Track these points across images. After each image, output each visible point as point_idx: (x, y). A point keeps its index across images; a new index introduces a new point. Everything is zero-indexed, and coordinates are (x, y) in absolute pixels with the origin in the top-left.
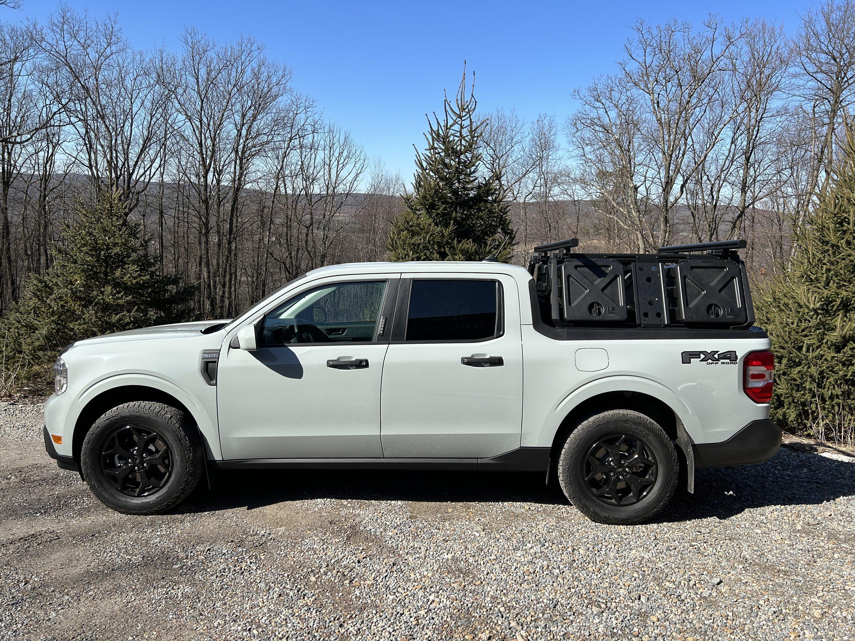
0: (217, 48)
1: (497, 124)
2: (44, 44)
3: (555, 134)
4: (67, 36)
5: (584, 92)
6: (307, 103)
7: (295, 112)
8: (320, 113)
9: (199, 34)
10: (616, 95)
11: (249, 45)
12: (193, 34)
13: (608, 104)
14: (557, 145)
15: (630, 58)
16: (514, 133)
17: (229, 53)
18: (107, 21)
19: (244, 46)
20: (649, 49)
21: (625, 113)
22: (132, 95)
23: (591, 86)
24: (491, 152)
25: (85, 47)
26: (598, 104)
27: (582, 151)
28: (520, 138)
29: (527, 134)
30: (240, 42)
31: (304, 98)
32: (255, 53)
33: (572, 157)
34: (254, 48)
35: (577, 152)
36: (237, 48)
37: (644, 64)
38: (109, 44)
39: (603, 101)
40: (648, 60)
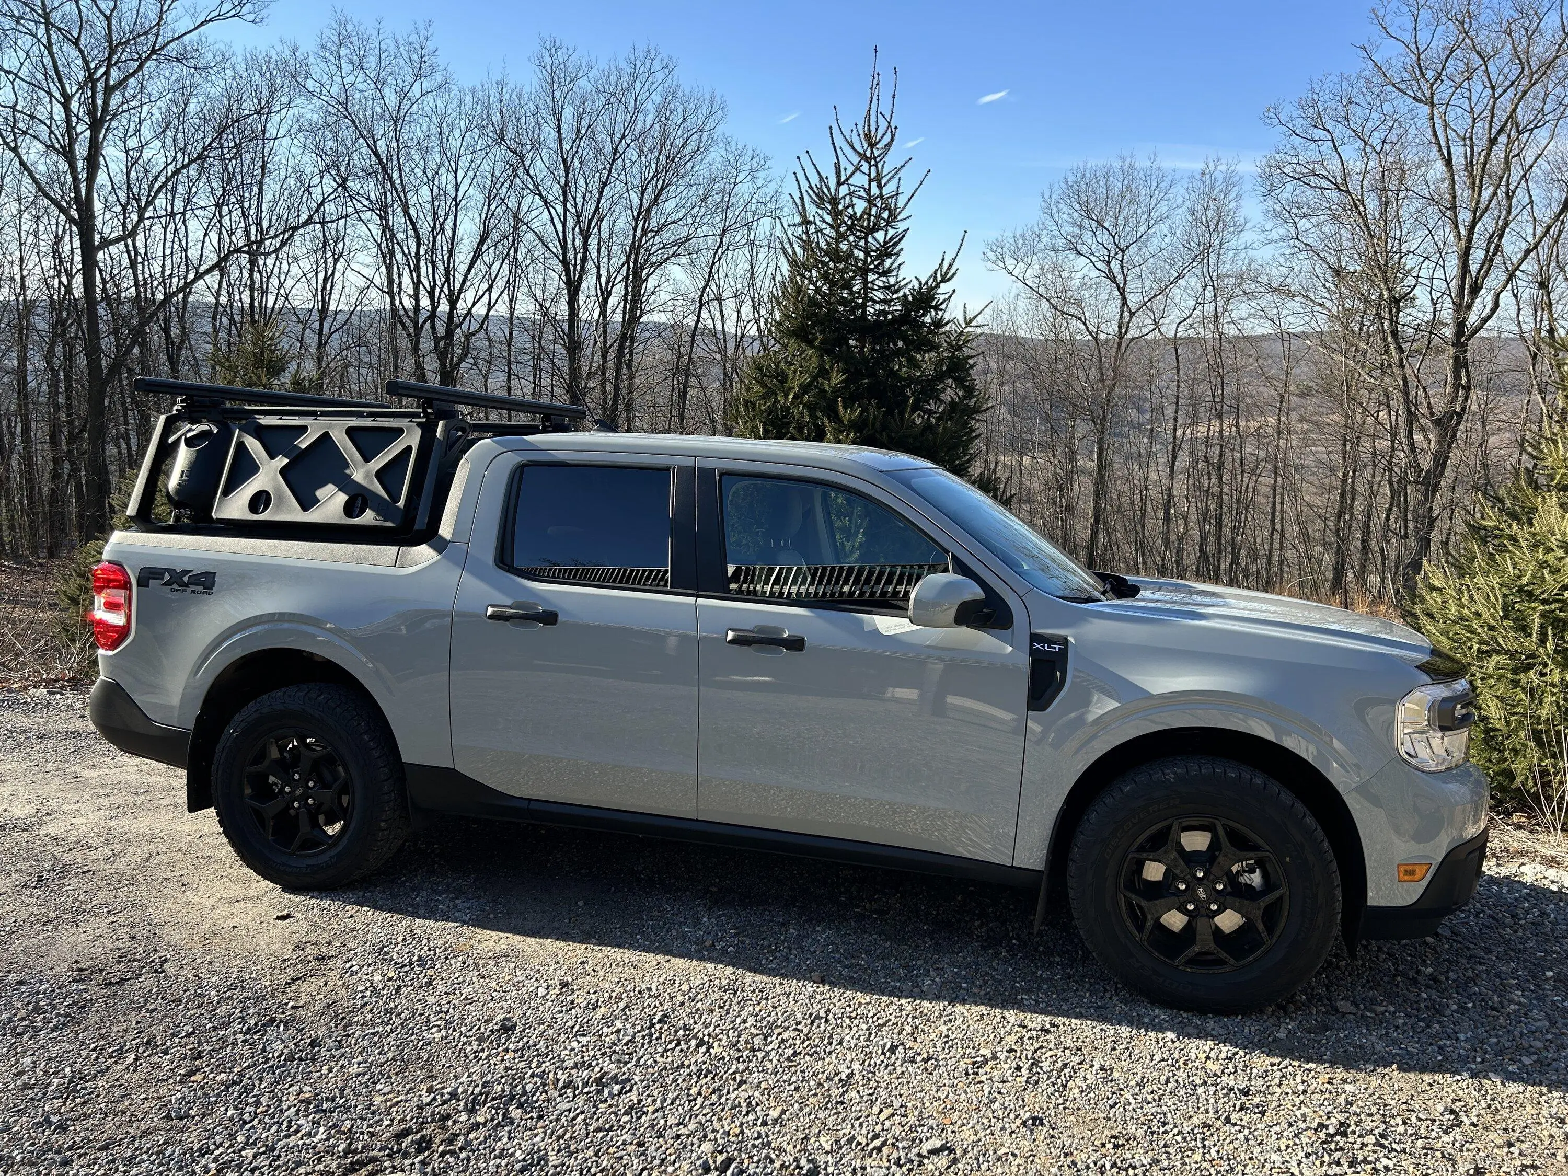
0: (594, 73)
1: (1119, 184)
2: (310, 84)
3: (1238, 197)
4: (346, 67)
5: (1288, 110)
6: (754, 162)
7: (733, 180)
8: (778, 180)
9: (564, 49)
10: (1358, 113)
11: (648, 62)
12: (553, 51)
13: (1339, 131)
14: (1243, 221)
15: (1384, 35)
16: (1154, 201)
17: (613, 79)
18: (414, 38)
19: (638, 64)
20: (1424, 15)
21: (1378, 149)
22: (457, 164)
23: (1304, 96)
24: (1106, 238)
25: (379, 84)
26: (1319, 134)
27: (1292, 230)
28: (1166, 208)
29: (1180, 201)
30: (632, 58)
31: (750, 153)
32: (660, 76)
33: (1271, 241)
34: (657, 65)
35: (1282, 231)
36: (627, 69)
37: (1413, 47)
38: (417, 77)
39: (1330, 125)
40: (1423, 38)
